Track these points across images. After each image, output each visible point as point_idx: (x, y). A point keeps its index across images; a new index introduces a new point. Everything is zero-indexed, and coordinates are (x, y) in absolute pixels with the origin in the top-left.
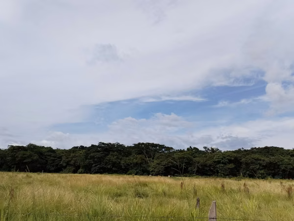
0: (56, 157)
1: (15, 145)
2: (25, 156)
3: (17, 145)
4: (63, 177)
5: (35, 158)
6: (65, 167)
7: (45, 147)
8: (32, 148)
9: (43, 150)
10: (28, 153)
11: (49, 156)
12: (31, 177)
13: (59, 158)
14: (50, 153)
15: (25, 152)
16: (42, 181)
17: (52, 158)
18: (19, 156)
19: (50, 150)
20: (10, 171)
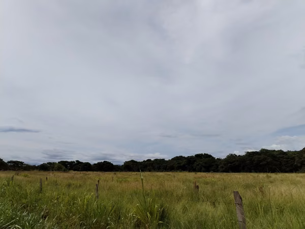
0: (289, 158)
1: (250, 151)
2: (260, 159)
3: (252, 151)
4: (301, 177)
5: (269, 160)
6: (300, 167)
7: (276, 150)
8: (264, 152)
9: (275, 153)
10: (262, 156)
11: (281, 157)
12: (270, 177)
13: (292, 159)
14: (282, 156)
15: (259, 156)
16: (282, 180)
17: (284, 160)
18: (256, 160)
19: (281, 152)
20: (251, 172)
